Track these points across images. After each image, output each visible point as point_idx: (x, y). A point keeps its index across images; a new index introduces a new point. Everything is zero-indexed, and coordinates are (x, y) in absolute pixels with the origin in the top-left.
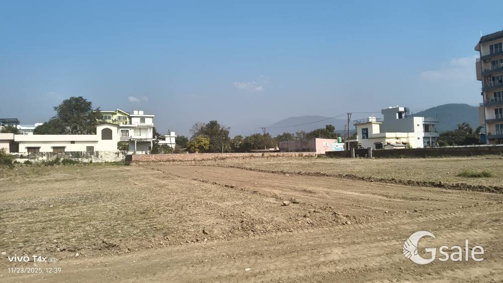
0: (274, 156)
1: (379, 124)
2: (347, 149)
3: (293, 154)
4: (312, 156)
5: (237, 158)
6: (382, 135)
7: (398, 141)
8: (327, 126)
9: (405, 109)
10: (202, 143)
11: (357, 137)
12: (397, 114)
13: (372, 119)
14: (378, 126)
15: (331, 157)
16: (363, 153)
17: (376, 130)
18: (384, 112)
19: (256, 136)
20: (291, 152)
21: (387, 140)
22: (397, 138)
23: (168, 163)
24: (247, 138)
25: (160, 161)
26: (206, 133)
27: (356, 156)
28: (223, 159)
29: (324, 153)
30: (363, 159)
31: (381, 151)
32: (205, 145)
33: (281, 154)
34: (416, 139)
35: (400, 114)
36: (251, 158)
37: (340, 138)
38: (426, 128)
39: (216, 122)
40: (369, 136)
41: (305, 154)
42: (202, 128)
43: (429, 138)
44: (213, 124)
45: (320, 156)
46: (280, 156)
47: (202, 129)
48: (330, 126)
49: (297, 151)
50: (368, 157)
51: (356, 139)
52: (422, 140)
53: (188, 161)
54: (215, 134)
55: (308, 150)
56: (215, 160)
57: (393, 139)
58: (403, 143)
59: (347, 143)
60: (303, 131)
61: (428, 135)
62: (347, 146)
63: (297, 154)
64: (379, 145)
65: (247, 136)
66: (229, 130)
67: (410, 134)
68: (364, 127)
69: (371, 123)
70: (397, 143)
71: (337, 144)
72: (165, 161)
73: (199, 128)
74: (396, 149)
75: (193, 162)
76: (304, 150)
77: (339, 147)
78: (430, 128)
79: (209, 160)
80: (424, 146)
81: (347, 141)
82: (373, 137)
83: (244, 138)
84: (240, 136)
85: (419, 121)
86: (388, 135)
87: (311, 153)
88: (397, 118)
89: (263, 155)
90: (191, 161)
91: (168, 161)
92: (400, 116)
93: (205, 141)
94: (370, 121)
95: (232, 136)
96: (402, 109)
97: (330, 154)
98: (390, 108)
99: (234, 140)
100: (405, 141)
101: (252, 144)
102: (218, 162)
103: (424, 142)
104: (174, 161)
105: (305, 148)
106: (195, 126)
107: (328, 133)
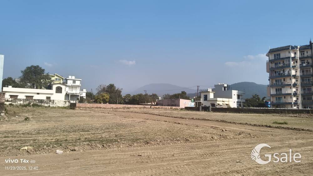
0: (157, 108)
2: (196, 106)
3: (167, 107)
4: (177, 109)
5: (136, 108)
6: (215, 99)
7: (224, 103)
8: (182, 92)
9: (227, 85)
10: (105, 98)
11: (201, 99)
12: (223, 88)
13: (210, 90)
14: (213, 94)
15: (188, 110)
16: (206, 109)
17: (211, 96)
18: (215, 86)
19: (140, 95)
20: (165, 106)
21: (218, 102)
22: (223, 101)
23: (97, 109)
24: (134, 96)
25: (93, 108)
26: (107, 91)
27: (202, 110)
28: (128, 108)
29: (184, 108)
30: (206, 112)
31: (216, 109)
32: (106, 98)
33: (158, 107)
34: (233, 102)
35: (225, 88)
36: (144, 109)
37: (192, 99)
38: (239, 96)
39: (113, 84)
40: (208, 100)
41: (174, 107)
42: (104, 88)
43: (241, 102)
44: (112, 86)
45: (182, 109)
46: (160, 108)
47: (104, 89)
48: (184, 92)
49: (168, 105)
50: (209, 111)
51: (200, 100)
52: (236, 103)
53: (108, 108)
54: (113, 92)
55: (175, 106)
56: (124, 109)
57: (221, 102)
58: (226, 104)
59: (196, 103)
60: (169, 94)
61: (240, 100)
62: (196, 104)
63: (169, 107)
64: (213, 105)
65: (134, 94)
66: (121, 90)
67: (230, 100)
68: (205, 94)
69: (209, 92)
70: (223, 104)
71: (191, 103)
72: (95, 108)
73: (102, 88)
74: (222, 108)
75: (111, 109)
76: (173, 105)
77: (192, 105)
78: (240, 97)
79: (120, 108)
80: (237, 107)
81: (196, 101)
82: (210, 100)
83: (132, 95)
84: (129, 95)
85: (235, 93)
86: (218, 99)
87: (177, 107)
88: (223, 90)
89: (151, 107)
90: (110, 108)
91: (97, 108)
92: (225, 89)
93: (107, 96)
94: (209, 91)
95: (123, 94)
96: (226, 85)
97: (187, 109)
98: (220, 84)
99: (126, 96)
100: (227, 103)
101: (137, 99)
102: (126, 110)
103: (237, 104)
104: (100, 108)
105: (173, 104)
106: (100, 87)
107: (184, 95)
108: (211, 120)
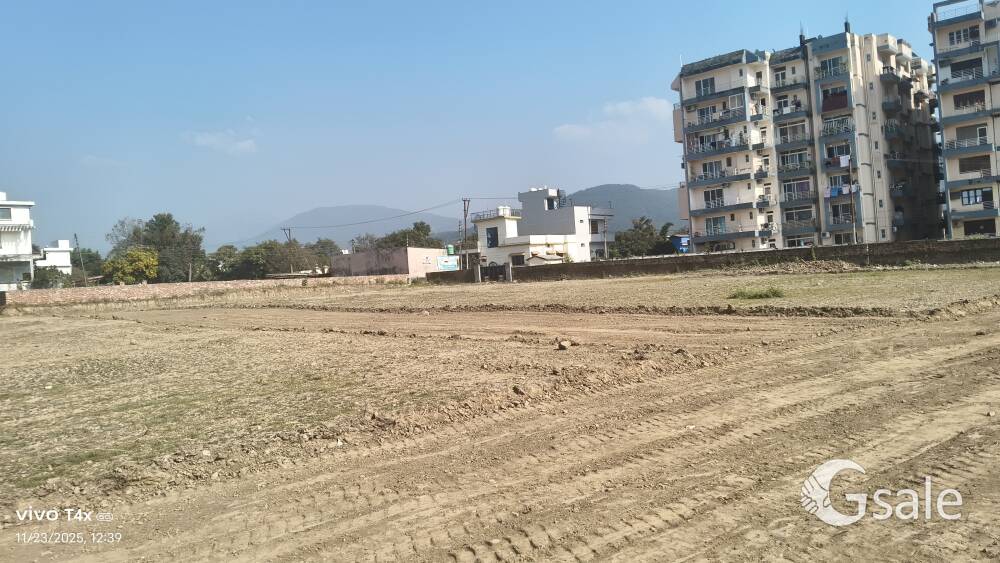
0: (328, 285)
1: (517, 220)
2: (465, 268)
3: (366, 279)
4: (401, 283)
5: (249, 290)
6: (523, 239)
7: (550, 250)
8: (415, 224)
9: (558, 191)
10: (141, 265)
11: (479, 243)
12: (546, 202)
13: (505, 211)
14: (515, 223)
15: (438, 283)
16: (495, 273)
17: (511, 230)
18: (522, 197)
19: (270, 247)
20: (357, 275)
21: (532, 250)
22: (548, 245)
23: (94, 306)
24: (248, 251)
25: (75, 303)
26: (147, 241)
27: (483, 280)
28: (220, 294)
29: (424, 276)
30: (496, 285)
31: (526, 271)
32: (147, 267)
33: (330, 280)
34: (578, 247)
35: (551, 200)
36: (279, 290)
37: (450, 246)
38: (594, 225)
39: (169, 216)
40: (500, 243)
41: (388, 278)
42: (136, 232)
43: (603, 243)
44: (163, 223)
45: (416, 282)
46: (339, 284)
47: (134, 233)
48: (422, 223)
49: (370, 273)
50: (505, 279)
51: (476, 248)
52: (587, 248)
53: (139, 300)
54: (169, 244)
55: (393, 271)
56: (203, 297)
57: (543, 247)
58: (558, 254)
59: (464, 256)
60: (370, 233)
61: (598, 238)
62: (464, 262)
63: (373, 279)
64: (518, 259)
65: (248, 246)
66: (201, 234)
67: (570, 238)
68: (492, 225)
69: (502, 217)
70: (548, 254)
71: (446, 258)
72: (86, 303)
73: (129, 229)
74: (547, 265)
75: (152, 303)
76: (384, 272)
77: (450, 263)
78: (600, 228)
79: (188, 296)
80: (592, 259)
81: (464, 252)
82: (507, 243)
83: (241, 249)
84: (231, 247)
85: (582, 213)
86: (534, 239)
87: (400, 277)
88: (546, 209)
89: (304, 284)
90: (148, 300)
91: (94, 302)
92: (551, 206)
93: (149, 259)
94: (501, 213)
95: (209, 247)
96: (553, 193)
97: (435, 278)
98: (534, 190)
99: (217, 254)
100: (560, 249)
101: (261, 261)
102: (208, 301)
103: (591, 252)
104: (106, 301)
105: (386, 266)
106: (119, 227)
107: (421, 235)
108: (510, 309)
